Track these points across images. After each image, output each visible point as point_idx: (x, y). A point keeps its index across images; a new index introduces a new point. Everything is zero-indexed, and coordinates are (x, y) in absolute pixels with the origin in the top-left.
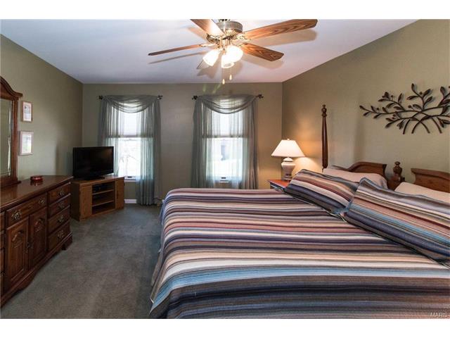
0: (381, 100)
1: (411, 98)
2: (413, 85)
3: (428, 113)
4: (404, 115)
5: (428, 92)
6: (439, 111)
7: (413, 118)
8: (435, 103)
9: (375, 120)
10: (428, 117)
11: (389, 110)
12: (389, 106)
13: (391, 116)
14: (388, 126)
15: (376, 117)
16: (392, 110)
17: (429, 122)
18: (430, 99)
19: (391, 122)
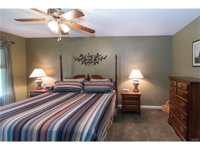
0: (80, 56)
1: (88, 57)
2: (88, 54)
3: (92, 61)
4: (86, 61)
5: (92, 56)
6: (94, 61)
7: (89, 62)
8: (93, 59)
9: (78, 62)
10: (92, 62)
11: (82, 59)
12: (82, 58)
13: (83, 61)
14: (82, 64)
15: (79, 61)
16: (83, 59)
17: (92, 63)
18: (92, 58)
19: (83, 63)
